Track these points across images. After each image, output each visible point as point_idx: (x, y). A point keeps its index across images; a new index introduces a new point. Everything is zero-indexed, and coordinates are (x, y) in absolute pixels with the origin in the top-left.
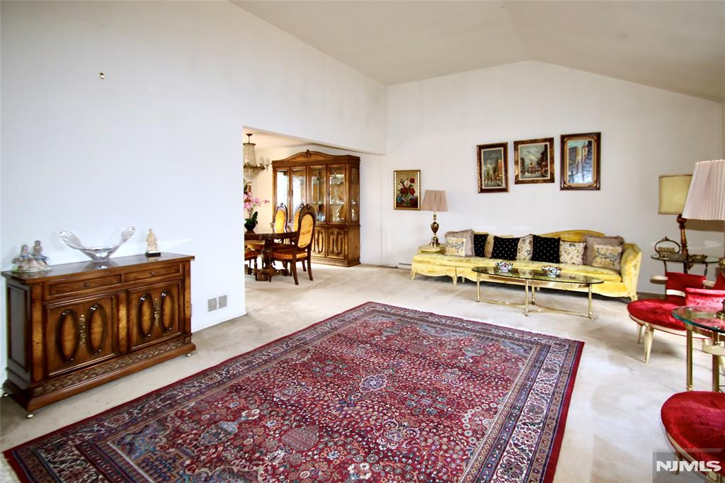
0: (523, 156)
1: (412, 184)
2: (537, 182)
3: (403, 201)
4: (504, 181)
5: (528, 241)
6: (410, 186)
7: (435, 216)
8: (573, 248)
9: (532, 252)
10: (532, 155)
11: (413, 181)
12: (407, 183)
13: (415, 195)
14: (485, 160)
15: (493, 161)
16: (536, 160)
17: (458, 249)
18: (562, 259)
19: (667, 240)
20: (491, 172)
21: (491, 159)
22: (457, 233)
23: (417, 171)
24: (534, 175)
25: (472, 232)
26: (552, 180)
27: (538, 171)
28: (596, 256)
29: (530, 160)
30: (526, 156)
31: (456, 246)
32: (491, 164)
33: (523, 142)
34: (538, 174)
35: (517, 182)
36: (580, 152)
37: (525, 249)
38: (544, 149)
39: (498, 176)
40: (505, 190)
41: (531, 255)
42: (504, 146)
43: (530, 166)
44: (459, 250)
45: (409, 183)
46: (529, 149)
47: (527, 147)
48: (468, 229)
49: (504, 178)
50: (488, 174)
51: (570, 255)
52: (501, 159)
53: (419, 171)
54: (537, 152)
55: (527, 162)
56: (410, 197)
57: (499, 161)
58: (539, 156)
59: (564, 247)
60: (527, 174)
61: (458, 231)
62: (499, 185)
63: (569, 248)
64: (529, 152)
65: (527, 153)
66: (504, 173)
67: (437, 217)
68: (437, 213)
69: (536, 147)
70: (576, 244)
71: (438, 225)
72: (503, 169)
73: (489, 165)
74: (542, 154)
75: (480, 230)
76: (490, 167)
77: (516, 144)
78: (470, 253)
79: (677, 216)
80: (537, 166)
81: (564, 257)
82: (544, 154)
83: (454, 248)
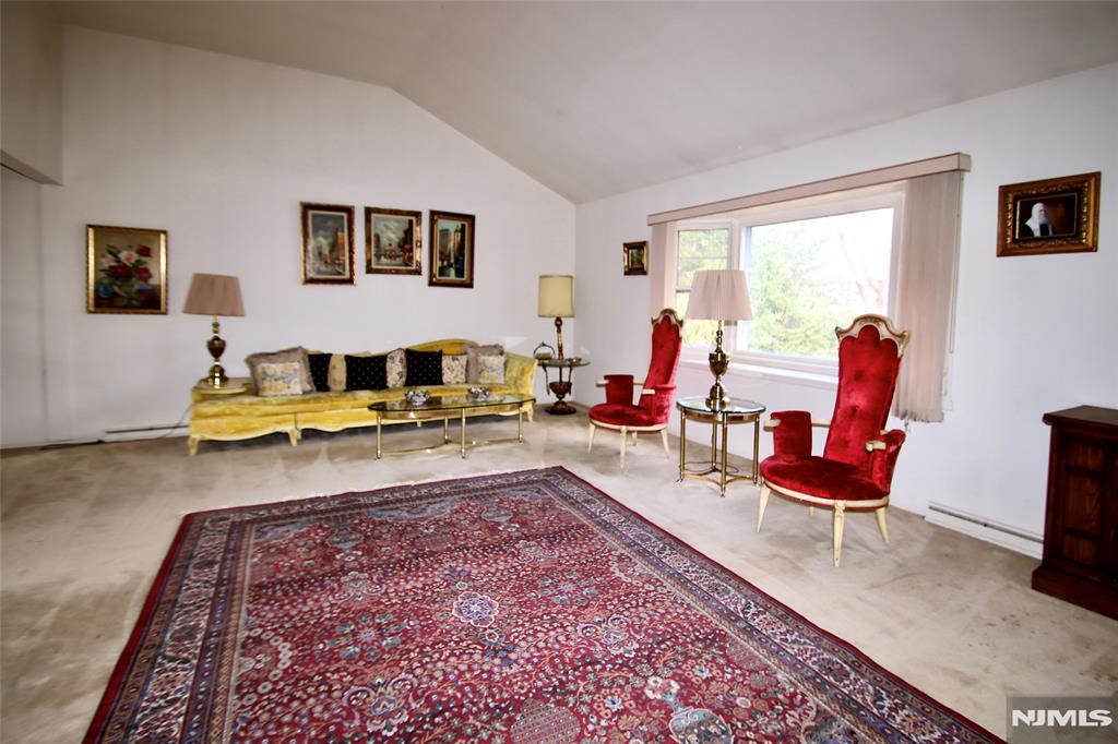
0: (379, 232)
1: (144, 259)
2: (398, 272)
3: (115, 295)
4: (347, 268)
5: (397, 359)
6: (138, 261)
7: (216, 325)
8: (457, 362)
9: (405, 374)
10: (391, 233)
11: (145, 252)
12: (127, 256)
13: (153, 282)
14: (316, 230)
15: (329, 233)
16: (397, 240)
17: (289, 382)
18: (445, 379)
19: (544, 345)
20: (326, 251)
21: (325, 229)
22: (273, 354)
23: (157, 233)
24: (393, 262)
25: (305, 351)
26: (418, 272)
27: (399, 256)
28: (482, 370)
29: (389, 239)
30: (382, 232)
31: (283, 378)
32: (326, 237)
33: (379, 211)
34: (399, 260)
35: (369, 270)
36: (452, 237)
37: (395, 372)
38: (407, 226)
39: (338, 259)
40: (350, 281)
41: (404, 379)
42: (349, 211)
43: (388, 248)
44: (292, 384)
45: (135, 256)
46: (386, 223)
47: (383, 219)
48: (295, 345)
49: (347, 262)
50: (320, 254)
51: (455, 373)
52: (343, 231)
53: (165, 232)
54: (397, 228)
55: (384, 241)
56: (137, 285)
57: (340, 234)
58: (402, 235)
59: (446, 362)
60: (383, 260)
61: (274, 350)
62: (340, 274)
63: (452, 363)
64: (387, 228)
65: (383, 228)
66: (347, 255)
67: (220, 328)
68: (220, 319)
69: (398, 221)
70: (459, 357)
71: (224, 343)
72: (347, 248)
73: (321, 239)
74: (406, 232)
75: (315, 347)
76: (324, 242)
77: (369, 211)
78: (308, 387)
79: (554, 319)
80: (398, 249)
81: (447, 376)
82: (409, 233)
83: (280, 382)
